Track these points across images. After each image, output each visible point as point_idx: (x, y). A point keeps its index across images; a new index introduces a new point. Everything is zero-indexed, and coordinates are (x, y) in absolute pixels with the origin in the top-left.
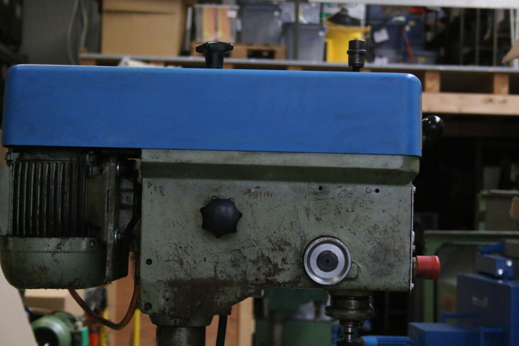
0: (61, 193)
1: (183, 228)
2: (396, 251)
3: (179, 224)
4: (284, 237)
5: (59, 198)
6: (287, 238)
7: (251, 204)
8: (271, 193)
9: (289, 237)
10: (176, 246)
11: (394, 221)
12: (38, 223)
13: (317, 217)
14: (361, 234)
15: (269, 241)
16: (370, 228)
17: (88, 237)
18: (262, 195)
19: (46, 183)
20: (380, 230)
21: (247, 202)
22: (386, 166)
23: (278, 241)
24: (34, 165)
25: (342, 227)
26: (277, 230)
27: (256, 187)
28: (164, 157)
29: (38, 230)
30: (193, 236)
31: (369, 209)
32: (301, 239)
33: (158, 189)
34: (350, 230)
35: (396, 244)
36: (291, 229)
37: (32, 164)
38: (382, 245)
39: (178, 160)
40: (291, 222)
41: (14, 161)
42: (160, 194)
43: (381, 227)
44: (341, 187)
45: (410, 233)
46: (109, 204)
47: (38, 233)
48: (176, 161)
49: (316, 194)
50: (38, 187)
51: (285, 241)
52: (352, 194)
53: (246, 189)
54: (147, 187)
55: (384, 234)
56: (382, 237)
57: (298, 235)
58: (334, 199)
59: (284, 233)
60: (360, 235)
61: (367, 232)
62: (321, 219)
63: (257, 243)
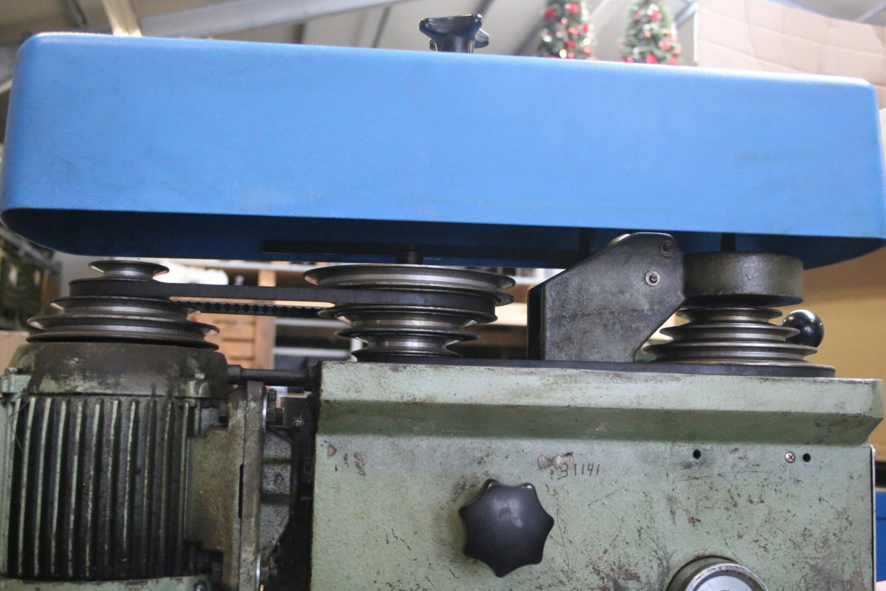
0: (128, 473)
1: (408, 548)
2: (846, 584)
3: (398, 540)
4: (624, 561)
5: (124, 486)
6: (630, 564)
7: (554, 490)
8: (596, 465)
9: (636, 561)
10: (392, 588)
11: (840, 521)
12: (70, 547)
13: (692, 515)
14: (778, 550)
15: (594, 572)
16: (794, 535)
17: (189, 575)
18: (579, 471)
19: (94, 449)
20: (814, 540)
21: (547, 485)
22: (842, 408)
23: (612, 570)
24: (64, 407)
25: (740, 537)
26: (611, 545)
27: (565, 453)
28: (374, 388)
29: (70, 564)
30: (430, 564)
31: (793, 496)
32: (659, 564)
33: (352, 460)
34: (757, 541)
35: (846, 567)
36: (640, 544)
37: (61, 403)
38: (820, 571)
39: (405, 395)
40: (639, 528)
41: (16, 396)
42: (357, 470)
43: (817, 533)
44: (736, 450)
45: (871, 545)
46: (245, 498)
47: (70, 571)
48: (402, 397)
49: (688, 466)
50: (73, 460)
51: (626, 570)
52: (758, 465)
53: (545, 457)
54: (326, 455)
55: (823, 548)
56: (819, 555)
57: (654, 557)
58: (723, 477)
59: (625, 553)
60: (776, 553)
61: (789, 544)
62: (699, 521)
63: (568, 576)
